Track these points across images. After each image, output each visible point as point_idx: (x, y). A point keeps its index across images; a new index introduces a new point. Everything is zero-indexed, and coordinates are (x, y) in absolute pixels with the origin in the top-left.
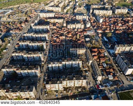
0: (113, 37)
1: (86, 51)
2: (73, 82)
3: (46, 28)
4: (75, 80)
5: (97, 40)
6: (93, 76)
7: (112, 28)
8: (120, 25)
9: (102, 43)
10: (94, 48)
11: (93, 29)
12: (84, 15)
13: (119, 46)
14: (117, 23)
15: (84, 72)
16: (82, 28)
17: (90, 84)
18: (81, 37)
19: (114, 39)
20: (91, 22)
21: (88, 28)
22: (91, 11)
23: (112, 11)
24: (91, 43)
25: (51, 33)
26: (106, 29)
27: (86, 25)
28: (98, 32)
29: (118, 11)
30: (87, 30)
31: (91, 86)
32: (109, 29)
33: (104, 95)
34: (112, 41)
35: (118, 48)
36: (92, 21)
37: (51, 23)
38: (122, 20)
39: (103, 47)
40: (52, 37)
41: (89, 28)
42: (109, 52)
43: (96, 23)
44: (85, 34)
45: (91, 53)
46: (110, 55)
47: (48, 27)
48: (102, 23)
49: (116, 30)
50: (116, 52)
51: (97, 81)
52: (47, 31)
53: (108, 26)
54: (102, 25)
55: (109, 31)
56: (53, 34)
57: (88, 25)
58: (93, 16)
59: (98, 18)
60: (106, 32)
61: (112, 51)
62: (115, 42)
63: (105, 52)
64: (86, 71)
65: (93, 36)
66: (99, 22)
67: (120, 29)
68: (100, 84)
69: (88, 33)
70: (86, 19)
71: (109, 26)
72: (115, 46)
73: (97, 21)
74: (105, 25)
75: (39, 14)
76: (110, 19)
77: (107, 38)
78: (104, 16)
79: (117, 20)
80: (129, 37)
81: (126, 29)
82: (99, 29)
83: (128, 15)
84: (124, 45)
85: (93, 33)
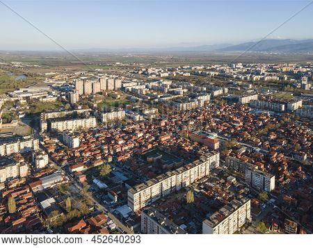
0: (118, 174)
5: (76, 194)
7: (107, 152)
8: (121, 142)
9: (94, 196)
11: (59, 168)
12: (25, 140)
13: (135, 189)
16: (22, 176)
18: (24, 204)
19: (121, 177)
21: (43, 169)
22: (44, 126)
23: (95, 119)
24: (63, 210)
26: (94, 159)
27: (34, 164)
28: (74, 172)
30: (42, 176)
32: (100, 157)
34: (117, 184)
35: (136, 196)
36: (51, 150)
38: (122, 131)
39: (100, 208)
41: (46, 168)
42: (119, 216)
43: (65, 151)
44: (37, 188)
46: (124, 223)
48: (80, 147)
49: (117, 155)
50: (136, 208)
53: (95, 150)
54: (81, 152)
55: (102, 163)
57: (43, 162)
58: (51, 137)
59: (66, 138)
60: (96, 165)
61: (124, 211)
62: (124, 184)
63: (109, 220)
65: (64, 187)
66: (70, 146)
67: (125, 150)
69: (48, 184)
70: (33, 148)
71: (99, 149)
72: (129, 194)
73: (65, 146)
74: (90, 150)
76: (97, 135)
77: (103, 180)
78: (79, 132)
79: (112, 133)
80: (147, 163)
81: (135, 147)
82: (75, 164)
83: (130, 121)
84: (146, 184)
85: (62, 179)
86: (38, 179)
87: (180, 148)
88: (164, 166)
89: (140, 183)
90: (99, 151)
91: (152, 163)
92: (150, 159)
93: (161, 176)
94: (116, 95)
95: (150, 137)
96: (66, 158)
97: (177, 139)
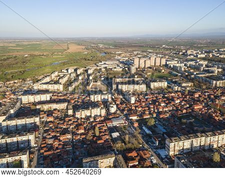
0: (159, 126)
1: (116, 158)
3: (33, 122)
5: (132, 134)
7: (153, 110)
8: (163, 104)
9: (143, 138)
10: (130, 150)
11: (122, 115)
12: (104, 94)
13: (171, 140)
14: (158, 102)
16: (102, 115)
18: (103, 132)
19: (161, 129)
20: (117, 103)
21: (113, 113)
22: (114, 87)
23: (145, 86)
24: (123, 141)
25: (42, 131)
26: (144, 113)
27: (108, 109)
28: (131, 119)
29: (154, 85)
30: (113, 118)
32: (148, 113)
34: (158, 134)
35: (172, 145)
36: (118, 102)
37: (43, 111)
38: (164, 97)
39: (146, 146)
40: (44, 138)
41: (115, 113)
42: (159, 156)
43: (126, 105)
44: (110, 125)
45: (126, 162)
46: (162, 162)
47: (37, 120)
48: (135, 104)
49: (159, 113)
50: (171, 153)
52: (33, 128)
53: (145, 107)
54: (136, 107)
55: (149, 117)
56: (46, 131)
57: (113, 109)
58: (118, 94)
60: (145, 117)
61: (163, 153)
62: (163, 135)
63: (152, 156)
65: (124, 127)
66: (129, 102)
67: (166, 111)
69: (115, 123)
70: (108, 99)
71: (148, 107)
72: (167, 142)
73: (126, 101)
74: (141, 107)
75: (20, 97)
76: (146, 97)
77: (149, 128)
78: (136, 93)
79: (156, 97)
80: (182, 124)
81: (173, 110)
82: (132, 114)
83: (170, 90)
84: (180, 138)
85: (124, 122)
86: (110, 119)
87: (210, 116)
88: (195, 128)
89: (175, 137)
90: (147, 109)
91: (185, 124)
92: (184, 121)
93: (192, 135)
94: (161, 70)
95: (185, 105)
96: (126, 109)
97: (208, 109)
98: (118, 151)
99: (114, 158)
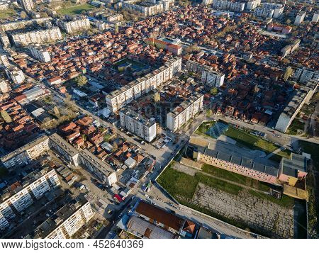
0: (93, 83)
1: (50, 139)
2: (61, 230)
4: (61, 223)
5: (61, 103)
6: (98, 185)
7: (80, 64)
8: (91, 54)
9: (77, 103)
10: (66, 123)
11: (38, 82)
13: (111, 95)
14: (84, 51)
15: (72, 190)
16: (4, 92)
17: (100, 205)
18: (17, 115)
19: (97, 86)
20: (22, 66)
21: (22, 84)
22: (5, 40)
23: (58, 30)
24: (53, 116)
26: (68, 71)
27: (11, 80)
28: (54, 85)
29: (71, 26)
30: (24, 90)
31: (105, 205)
32: (74, 70)
33: (137, 203)
34: (95, 93)
35: (113, 101)
36: (24, 65)
38: (90, 43)
39: (85, 112)
41: (24, 83)
42: (102, 117)
43: (39, 66)
44: (23, 101)
45: (65, 139)
46: (107, 121)
48: (52, 61)
49: (89, 66)
50: (115, 109)
51: (112, 186)
53: (68, 63)
54: (55, 66)
55: (77, 75)
57: (19, 78)
58: (18, 52)
59: (34, 52)
60: (72, 77)
61: (106, 113)
62: (101, 92)
63: (94, 120)
64: (77, 185)
65: (48, 98)
66: (42, 61)
67: (97, 61)
68: (121, 189)
69: (31, 97)
70: (3, 64)
71: (72, 61)
72: (107, 99)
73: (35, 60)
74: (63, 64)
76: (66, 48)
77: (82, 89)
78: (47, 45)
79: (80, 45)
80: (119, 72)
81: (105, 58)
82: (52, 77)
83: (96, 30)
84: (120, 90)
85: (44, 92)
86: (20, 94)
87: (147, 56)
88: (134, 74)
89: (115, 90)
90: (72, 64)
91: (123, 71)
92: (121, 68)
93: (132, 83)
95: (118, 47)
96: (41, 72)
97: (144, 47)
98: (49, 130)
99: (47, 140)
